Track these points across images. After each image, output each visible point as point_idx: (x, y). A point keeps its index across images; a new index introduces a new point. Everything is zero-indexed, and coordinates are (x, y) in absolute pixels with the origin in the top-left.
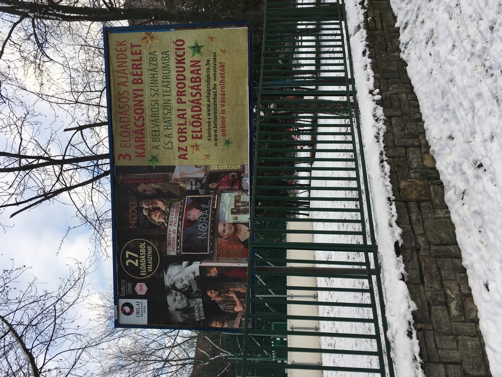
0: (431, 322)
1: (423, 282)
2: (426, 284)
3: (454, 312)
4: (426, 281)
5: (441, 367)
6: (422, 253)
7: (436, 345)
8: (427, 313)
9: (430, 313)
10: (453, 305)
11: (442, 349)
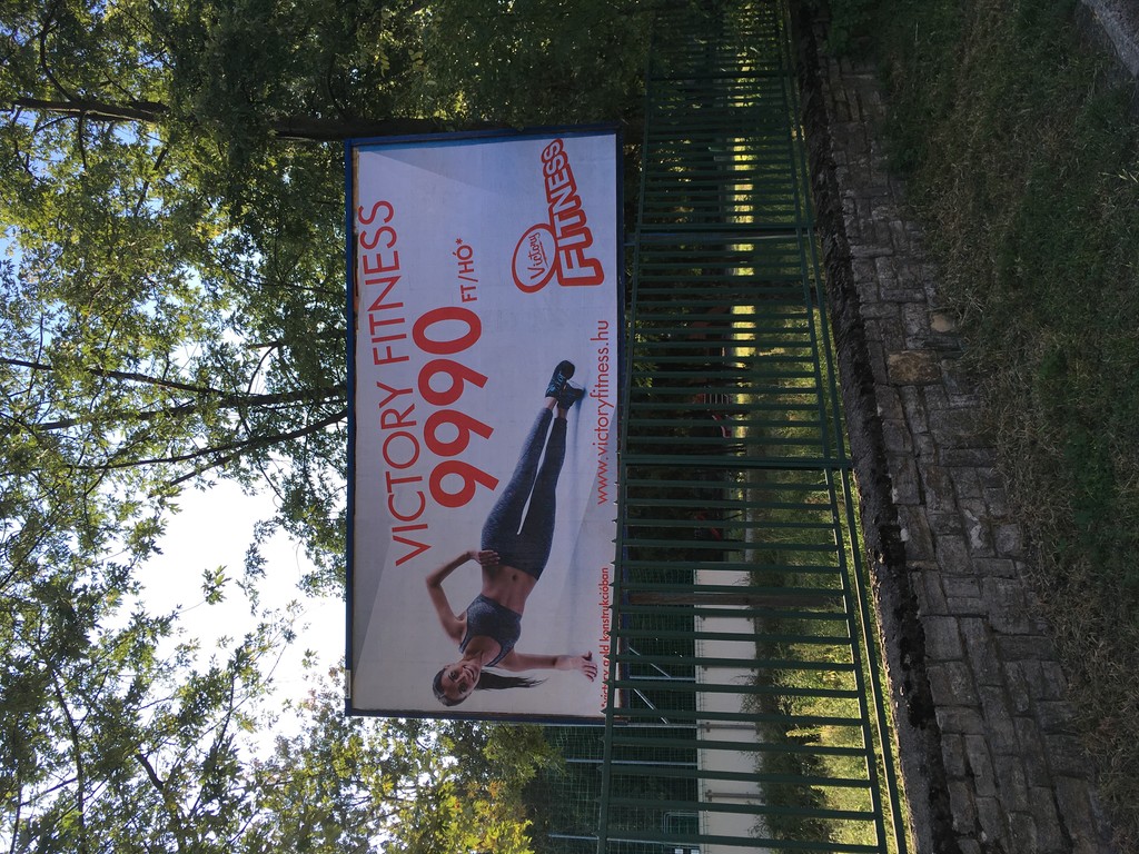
0: (935, 560)
1: (923, 503)
2: (929, 505)
3: (976, 542)
4: (929, 499)
5: (952, 622)
6: (924, 459)
7: (944, 591)
8: (930, 547)
9: (934, 546)
10: (974, 533)
11: (953, 597)
